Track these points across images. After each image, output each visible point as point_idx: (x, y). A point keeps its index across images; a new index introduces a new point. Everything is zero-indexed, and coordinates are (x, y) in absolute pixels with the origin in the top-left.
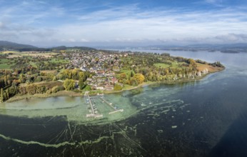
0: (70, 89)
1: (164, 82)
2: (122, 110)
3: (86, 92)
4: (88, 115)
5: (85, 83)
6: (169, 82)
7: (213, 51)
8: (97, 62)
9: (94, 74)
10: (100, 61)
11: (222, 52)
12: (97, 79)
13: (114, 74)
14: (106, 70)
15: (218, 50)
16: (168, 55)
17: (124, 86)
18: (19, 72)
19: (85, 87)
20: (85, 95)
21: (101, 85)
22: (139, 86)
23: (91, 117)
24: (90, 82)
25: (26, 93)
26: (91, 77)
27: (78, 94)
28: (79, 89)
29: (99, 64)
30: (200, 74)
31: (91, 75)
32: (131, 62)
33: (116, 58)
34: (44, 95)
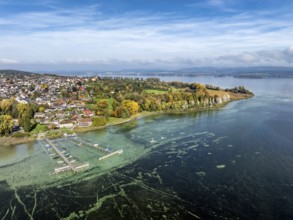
0: (3, 133)
1: (169, 111)
2: (121, 152)
3: (41, 135)
4: (57, 170)
5: (32, 121)
8: (47, 90)
9: (47, 107)
10: (53, 87)
11: (235, 77)
12: (54, 113)
13: (83, 104)
14: (68, 100)
15: (229, 75)
16: (157, 80)
17: (108, 120)
19: (34, 127)
20: (39, 139)
21: (66, 122)
22: (132, 117)
23: (66, 171)
24: (43, 119)
26: (43, 112)
27: (21, 140)
28: (22, 131)
29: (50, 93)
30: (220, 102)
31: (41, 109)
32: (106, 88)
33: (79, 84)
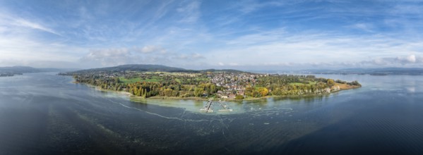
0: (199, 96)
1: (288, 96)
2: (231, 110)
4: (201, 110)
5: (214, 93)
6: (293, 96)
7: (363, 74)
8: (235, 80)
9: (226, 88)
10: (239, 79)
12: (226, 91)
13: (244, 89)
14: (239, 86)
16: (313, 77)
17: (247, 97)
18: (164, 85)
20: (209, 100)
23: (204, 111)
24: (219, 93)
25: (164, 95)
27: (204, 99)
28: (206, 97)
29: (236, 82)
31: (223, 89)
33: (255, 78)
34: (178, 98)
